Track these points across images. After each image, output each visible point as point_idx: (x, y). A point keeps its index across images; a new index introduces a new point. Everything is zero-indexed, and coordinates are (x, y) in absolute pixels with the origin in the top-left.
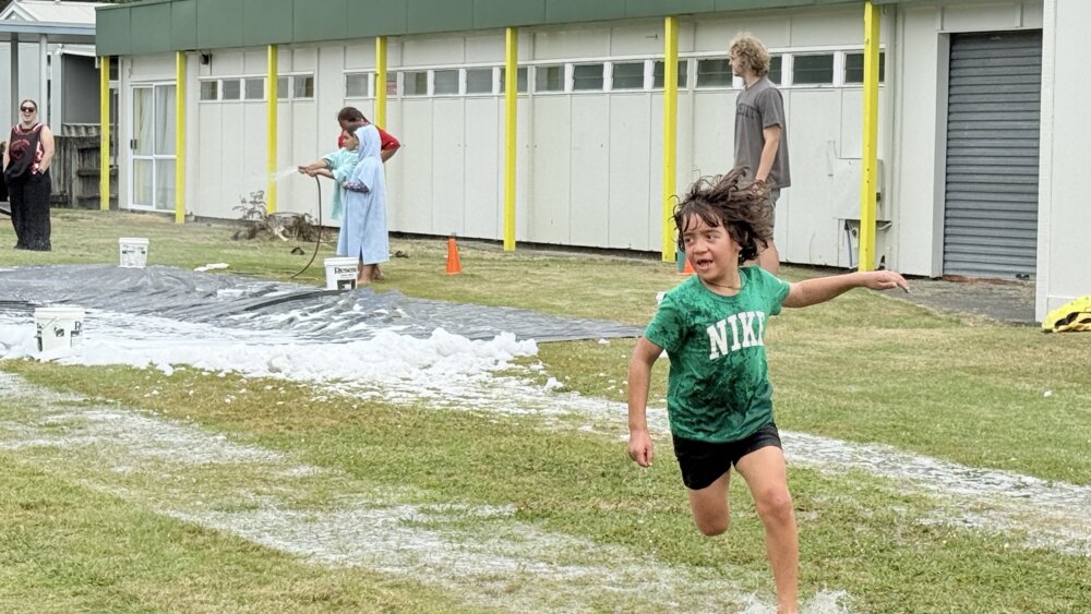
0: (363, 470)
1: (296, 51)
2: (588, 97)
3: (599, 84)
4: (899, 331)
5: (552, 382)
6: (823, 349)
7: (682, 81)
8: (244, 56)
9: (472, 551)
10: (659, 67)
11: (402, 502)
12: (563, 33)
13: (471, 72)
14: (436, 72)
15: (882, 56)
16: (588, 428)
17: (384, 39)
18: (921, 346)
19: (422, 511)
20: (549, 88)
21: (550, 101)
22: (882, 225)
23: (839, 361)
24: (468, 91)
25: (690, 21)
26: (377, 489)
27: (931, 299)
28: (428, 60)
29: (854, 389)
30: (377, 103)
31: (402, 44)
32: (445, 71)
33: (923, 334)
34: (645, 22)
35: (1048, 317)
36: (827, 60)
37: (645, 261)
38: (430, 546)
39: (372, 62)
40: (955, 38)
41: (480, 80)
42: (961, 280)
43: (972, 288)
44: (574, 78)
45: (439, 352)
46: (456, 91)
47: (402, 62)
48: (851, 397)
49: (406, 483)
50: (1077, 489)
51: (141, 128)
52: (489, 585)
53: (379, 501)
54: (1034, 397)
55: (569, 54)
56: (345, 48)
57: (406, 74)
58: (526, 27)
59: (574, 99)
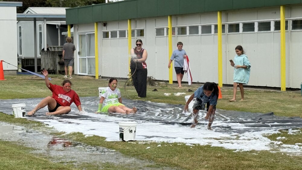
1: (138, 21)
2: (248, 34)
3: (253, 29)
7: (286, 28)
8: (118, 23)
13: (203, 27)
14: (190, 27)
17: (171, 16)
20: (234, 31)
24: (202, 33)
25: (289, 7)
28: (187, 23)
30: (169, 38)
31: (177, 18)
32: (194, 27)
37: (272, 90)
39: (168, 24)
41: (207, 29)
44: (243, 28)
46: (198, 33)
47: (177, 24)
51: (81, 48)
55: (241, 21)
56: (155, 20)
57: (179, 28)
58: (225, 11)
59: (243, 35)
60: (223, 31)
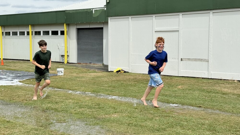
2: (15, 37)
3: (17, 35)
7: (32, 34)
10: (28, 32)
12: (10, 27)
15: (67, 31)
20: (8, 35)
22: (68, 56)
25: (33, 26)
36: (57, 32)
37: (26, 61)
40: (78, 29)
44: (12, 34)
55: (11, 31)
58: (3, 26)
59: (12, 37)
60: (3, 35)
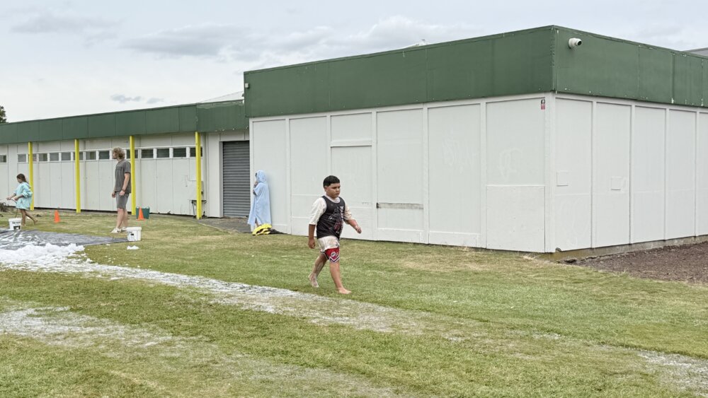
0: (15, 296)
2: (104, 162)
3: (108, 158)
4: (208, 237)
5: (88, 260)
6: (183, 244)
7: (136, 156)
9: (52, 325)
10: (128, 151)
11: (29, 307)
12: (95, 141)
13: (63, 154)
14: (51, 154)
15: (201, 149)
16: (100, 276)
17: (31, 142)
18: (215, 242)
19: (36, 310)
20: (91, 159)
21: (90, 163)
22: (204, 202)
23: (187, 248)
24: (62, 160)
25: (138, 137)
26: (20, 304)
27: (219, 225)
28: (48, 150)
29: (191, 257)
30: (30, 164)
31: (38, 145)
32: (54, 154)
33: (215, 237)
34: (123, 137)
35: (255, 230)
36: (184, 150)
38: (37, 324)
39: (27, 151)
40: (224, 143)
41: (66, 157)
42: (229, 218)
43: (232, 221)
44: (99, 155)
45: (48, 251)
46: (58, 159)
47: (38, 150)
48: (190, 260)
49: (31, 300)
50: (260, 287)
52: (57, 337)
53: (21, 308)
54: (249, 257)
55: (97, 148)
56: (17, 146)
57: (40, 155)
58: (82, 139)
59: (99, 162)
60: (81, 158)
